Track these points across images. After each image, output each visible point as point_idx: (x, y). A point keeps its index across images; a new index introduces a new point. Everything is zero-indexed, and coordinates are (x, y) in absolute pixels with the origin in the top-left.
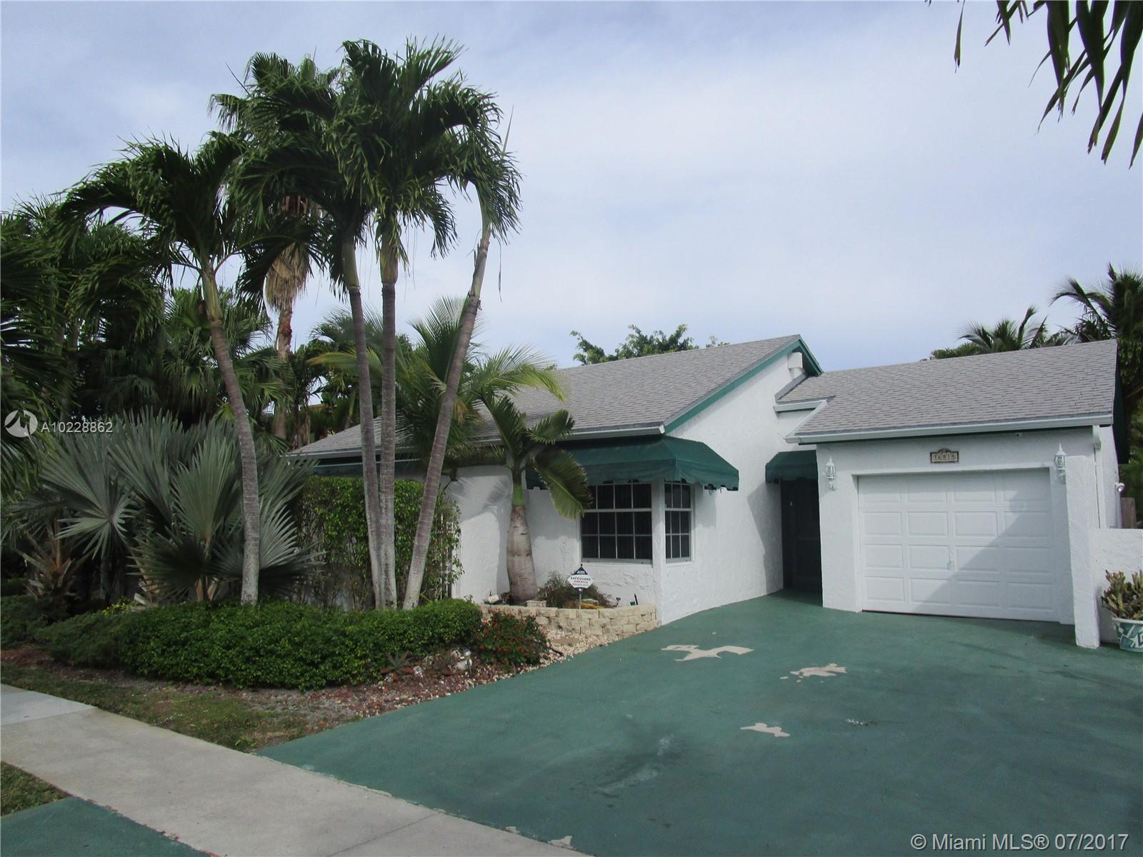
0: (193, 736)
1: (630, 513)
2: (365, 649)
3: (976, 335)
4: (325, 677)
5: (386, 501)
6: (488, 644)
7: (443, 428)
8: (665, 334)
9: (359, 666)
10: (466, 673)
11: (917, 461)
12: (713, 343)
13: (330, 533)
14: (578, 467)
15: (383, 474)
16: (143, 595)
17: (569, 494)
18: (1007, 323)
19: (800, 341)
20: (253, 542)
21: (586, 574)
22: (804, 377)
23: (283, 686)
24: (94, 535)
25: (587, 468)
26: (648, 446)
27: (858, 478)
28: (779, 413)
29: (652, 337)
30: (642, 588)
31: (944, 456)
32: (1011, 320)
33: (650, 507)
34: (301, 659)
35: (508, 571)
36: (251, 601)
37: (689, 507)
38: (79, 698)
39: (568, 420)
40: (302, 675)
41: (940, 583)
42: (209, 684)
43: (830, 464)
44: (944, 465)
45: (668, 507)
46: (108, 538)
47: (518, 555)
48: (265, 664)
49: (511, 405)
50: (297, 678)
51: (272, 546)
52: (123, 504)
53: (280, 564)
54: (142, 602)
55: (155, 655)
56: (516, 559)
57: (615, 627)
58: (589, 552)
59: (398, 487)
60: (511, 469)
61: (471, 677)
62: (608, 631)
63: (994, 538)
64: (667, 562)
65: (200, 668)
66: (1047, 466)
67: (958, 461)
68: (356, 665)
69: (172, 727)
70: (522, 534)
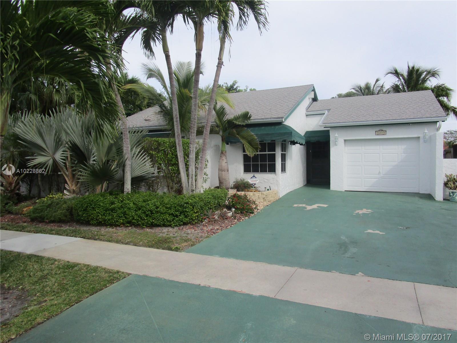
0: (146, 247)
1: (266, 154)
2: (197, 209)
3: (357, 88)
4: (182, 221)
5: (193, 148)
6: (238, 206)
7: (210, 117)
8: (228, 84)
9: (196, 216)
10: (232, 218)
11: (370, 134)
12: (247, 88)
13: (159, 162)
14: (253, 135)
15: (192, 136)
16: (69, 191)
17: (250, 146)
18: (368, 83)
19: (314, 87)
20: (129, 166)
21: (256, 178)
22: (312, 101)
23: (164, 226)
24: (46, 164)
25: (257, 135)
26: (277, 127)
27: (345, 141)
28: (307, 115)
29: (223, 85)
30: (271, 184)
31: (381, 133)
32: (369, 82)
33: (275, 151)
34: (172, 214)
35: (219, 178)
36: (129, 191)
37: (285, 151)
38: (69, 235)
39: (249, 115)
40: (173, 220)
41: (375, 180)
42: (128, 226)
43: (337, 135)
44: (381, 136)
45: (283, 151)
46: (52, 165)
47: (225, 171)
48: (156, 216)
49: (224, 109)
50: (170, 222)
51: (138, 167)
52: (62, 150)
53: (143, 175)
54: (68, 194)
55: (100, 215)
56: (223, 173)
57: (268, 199)
58: (247, 169)
59: (187, 142)
60: (221, 136)
61: (235, 219)
62: (265, 200)
63: (397, 163)
64: (281, 173)
65: (123, 220)
66: (419, 136)
67: (386, 134)
68: (195, 216)
69: (132, 244)
70: (226, 163)
